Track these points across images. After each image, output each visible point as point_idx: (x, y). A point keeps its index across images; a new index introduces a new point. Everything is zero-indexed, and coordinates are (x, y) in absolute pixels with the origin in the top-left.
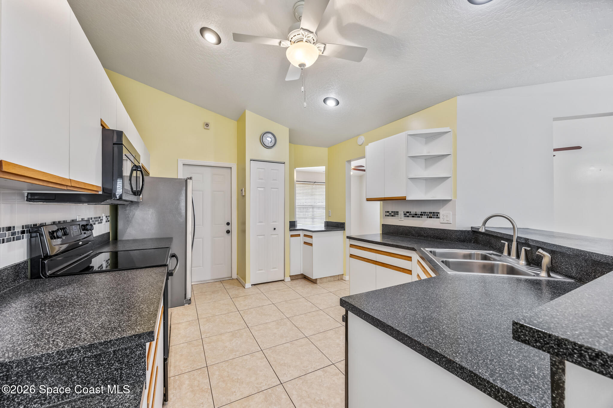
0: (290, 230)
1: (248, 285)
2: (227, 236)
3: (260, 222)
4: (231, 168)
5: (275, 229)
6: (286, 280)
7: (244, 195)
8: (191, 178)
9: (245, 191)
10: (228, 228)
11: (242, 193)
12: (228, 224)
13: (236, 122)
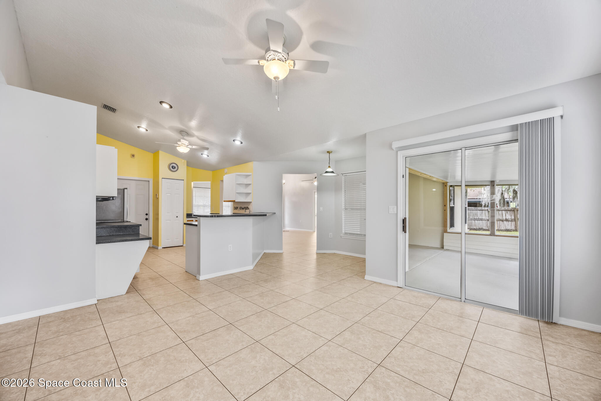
0: (187, 218)
1: (160, 247)
2: (147, 222)
3: (168, 213)
4: (149, 181)
5: (177, 217)
6: (184, 246)
7: (158, 197)
8: (126, 189)
9: (158, 195)
10: (147, 217)
11: (156, 197)
12: (147, 214)
13: (153, 154)
